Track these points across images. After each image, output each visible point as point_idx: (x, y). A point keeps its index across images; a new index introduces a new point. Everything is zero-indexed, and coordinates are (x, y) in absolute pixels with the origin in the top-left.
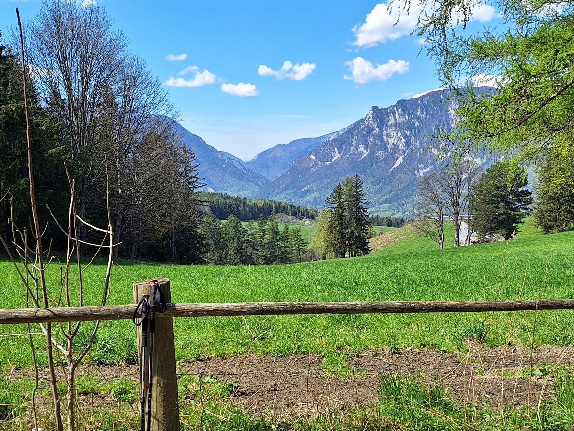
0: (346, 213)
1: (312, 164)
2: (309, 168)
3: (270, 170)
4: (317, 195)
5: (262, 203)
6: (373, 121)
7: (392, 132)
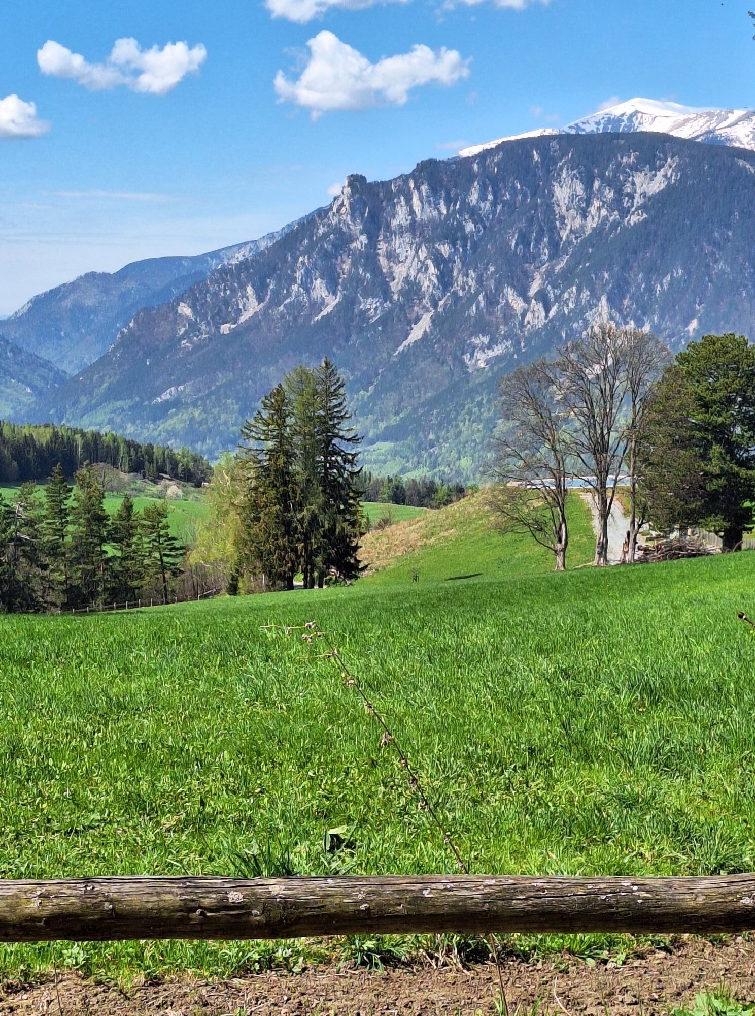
0: (296, 467)
1: (183, 330)
2: (174, 342)
3: (63, 343)
4: (197, 414)
5: (48, 436)
6: (353, 216)
7: (402, 245)
